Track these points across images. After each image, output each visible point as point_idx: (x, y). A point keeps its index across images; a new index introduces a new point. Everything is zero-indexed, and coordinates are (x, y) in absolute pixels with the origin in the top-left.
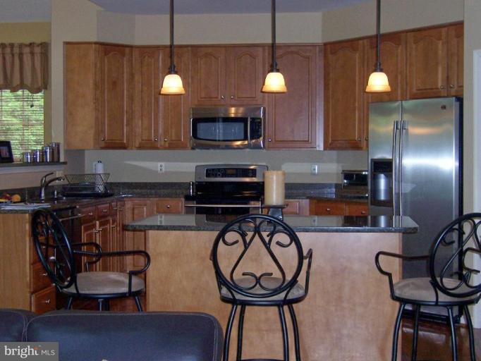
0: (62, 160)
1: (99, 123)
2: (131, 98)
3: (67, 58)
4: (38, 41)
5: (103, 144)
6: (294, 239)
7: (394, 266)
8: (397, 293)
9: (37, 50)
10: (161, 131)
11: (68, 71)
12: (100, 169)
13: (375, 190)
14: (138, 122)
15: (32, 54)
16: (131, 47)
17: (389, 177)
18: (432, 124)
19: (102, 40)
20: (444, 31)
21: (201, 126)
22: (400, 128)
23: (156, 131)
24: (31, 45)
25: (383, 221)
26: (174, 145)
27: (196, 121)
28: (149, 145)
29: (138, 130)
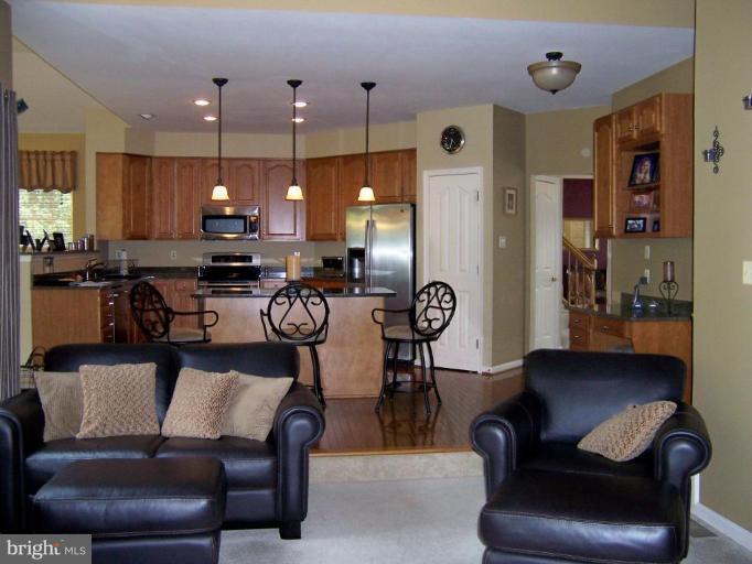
0: (95, 248)
1: (126, 219)
2: (151, 199)
3: (99, 165)
4: (68, 150)
5: (128, 236)
6: (323, 299)
7: (380, 316)
8: (387, 335)
9: (68, 157)
10: (176, 225)
11: (99, 175)
12: (124, 256)
13: (351, 273)
14: (156, 218)
15: (63, 160)
16: (150, 157)
17: (362, 260)
18: (392, 222)
19: (130, 152)
20: (400, 154)
21: (208, 222)
22: (370, 225)
23: (172, 225)
24: (62, 153)
25: (357, 291)
26: (186, 236)
27: (206, 218)
28: (166, 237)
29: (157, 225)
